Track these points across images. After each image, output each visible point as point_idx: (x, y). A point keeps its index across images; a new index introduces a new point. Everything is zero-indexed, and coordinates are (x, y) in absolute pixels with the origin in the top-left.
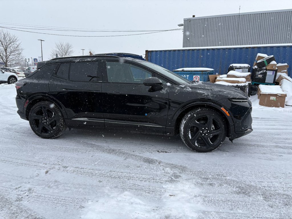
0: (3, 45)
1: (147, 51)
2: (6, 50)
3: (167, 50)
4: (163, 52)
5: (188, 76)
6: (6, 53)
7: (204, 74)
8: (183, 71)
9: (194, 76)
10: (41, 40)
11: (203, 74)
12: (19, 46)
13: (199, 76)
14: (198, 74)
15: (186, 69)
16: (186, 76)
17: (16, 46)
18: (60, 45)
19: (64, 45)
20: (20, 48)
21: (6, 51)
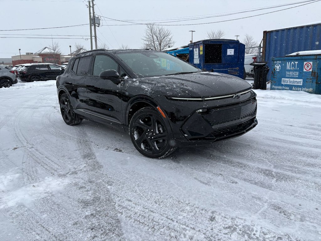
0: (158, 39)
1: (265, 33)
2: (160, 44)
3: (291, 28)
4: (286, 31)
5: (297, 62)
6: (160, 48)
7: (319, 59)
8: (297, 55)
9: (305, 63)
10: (192, 31)
11: (316, 59)
12: (171, 40)
13: (311, 63)
14: (310, 60)
15: (301, 53)
16: (294, 63)
17: (169, 39)
18: (212, 34)
19: (216, 33)
20: (172, 41)
21: (160, 46)
